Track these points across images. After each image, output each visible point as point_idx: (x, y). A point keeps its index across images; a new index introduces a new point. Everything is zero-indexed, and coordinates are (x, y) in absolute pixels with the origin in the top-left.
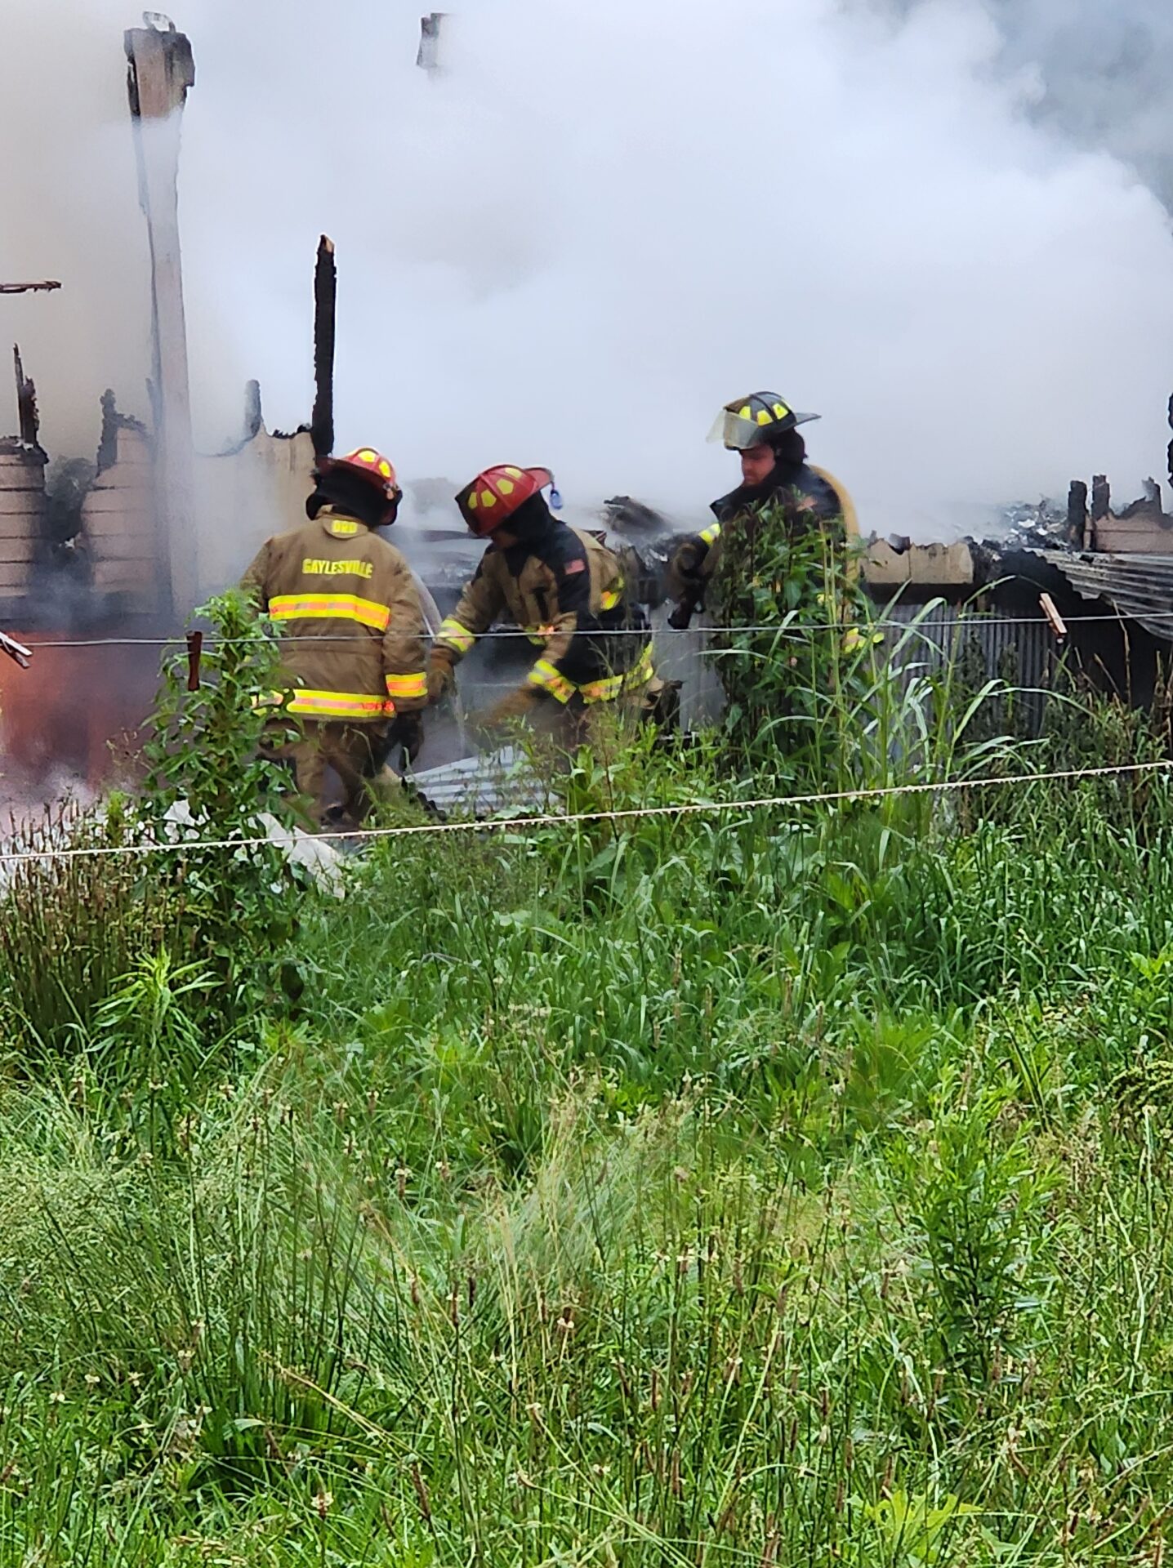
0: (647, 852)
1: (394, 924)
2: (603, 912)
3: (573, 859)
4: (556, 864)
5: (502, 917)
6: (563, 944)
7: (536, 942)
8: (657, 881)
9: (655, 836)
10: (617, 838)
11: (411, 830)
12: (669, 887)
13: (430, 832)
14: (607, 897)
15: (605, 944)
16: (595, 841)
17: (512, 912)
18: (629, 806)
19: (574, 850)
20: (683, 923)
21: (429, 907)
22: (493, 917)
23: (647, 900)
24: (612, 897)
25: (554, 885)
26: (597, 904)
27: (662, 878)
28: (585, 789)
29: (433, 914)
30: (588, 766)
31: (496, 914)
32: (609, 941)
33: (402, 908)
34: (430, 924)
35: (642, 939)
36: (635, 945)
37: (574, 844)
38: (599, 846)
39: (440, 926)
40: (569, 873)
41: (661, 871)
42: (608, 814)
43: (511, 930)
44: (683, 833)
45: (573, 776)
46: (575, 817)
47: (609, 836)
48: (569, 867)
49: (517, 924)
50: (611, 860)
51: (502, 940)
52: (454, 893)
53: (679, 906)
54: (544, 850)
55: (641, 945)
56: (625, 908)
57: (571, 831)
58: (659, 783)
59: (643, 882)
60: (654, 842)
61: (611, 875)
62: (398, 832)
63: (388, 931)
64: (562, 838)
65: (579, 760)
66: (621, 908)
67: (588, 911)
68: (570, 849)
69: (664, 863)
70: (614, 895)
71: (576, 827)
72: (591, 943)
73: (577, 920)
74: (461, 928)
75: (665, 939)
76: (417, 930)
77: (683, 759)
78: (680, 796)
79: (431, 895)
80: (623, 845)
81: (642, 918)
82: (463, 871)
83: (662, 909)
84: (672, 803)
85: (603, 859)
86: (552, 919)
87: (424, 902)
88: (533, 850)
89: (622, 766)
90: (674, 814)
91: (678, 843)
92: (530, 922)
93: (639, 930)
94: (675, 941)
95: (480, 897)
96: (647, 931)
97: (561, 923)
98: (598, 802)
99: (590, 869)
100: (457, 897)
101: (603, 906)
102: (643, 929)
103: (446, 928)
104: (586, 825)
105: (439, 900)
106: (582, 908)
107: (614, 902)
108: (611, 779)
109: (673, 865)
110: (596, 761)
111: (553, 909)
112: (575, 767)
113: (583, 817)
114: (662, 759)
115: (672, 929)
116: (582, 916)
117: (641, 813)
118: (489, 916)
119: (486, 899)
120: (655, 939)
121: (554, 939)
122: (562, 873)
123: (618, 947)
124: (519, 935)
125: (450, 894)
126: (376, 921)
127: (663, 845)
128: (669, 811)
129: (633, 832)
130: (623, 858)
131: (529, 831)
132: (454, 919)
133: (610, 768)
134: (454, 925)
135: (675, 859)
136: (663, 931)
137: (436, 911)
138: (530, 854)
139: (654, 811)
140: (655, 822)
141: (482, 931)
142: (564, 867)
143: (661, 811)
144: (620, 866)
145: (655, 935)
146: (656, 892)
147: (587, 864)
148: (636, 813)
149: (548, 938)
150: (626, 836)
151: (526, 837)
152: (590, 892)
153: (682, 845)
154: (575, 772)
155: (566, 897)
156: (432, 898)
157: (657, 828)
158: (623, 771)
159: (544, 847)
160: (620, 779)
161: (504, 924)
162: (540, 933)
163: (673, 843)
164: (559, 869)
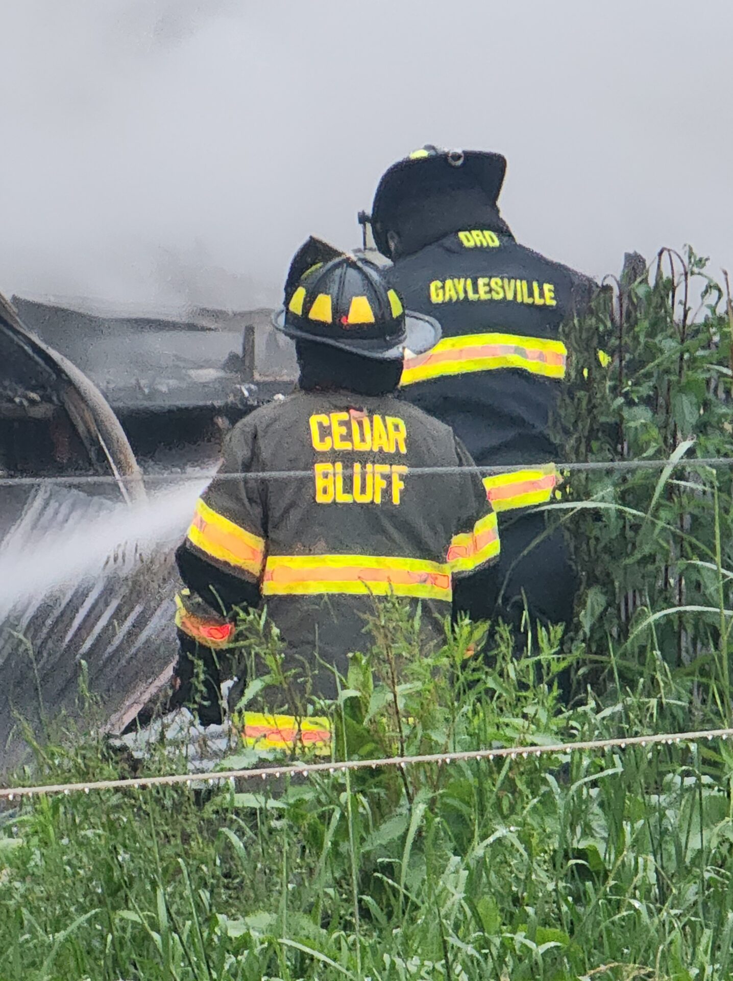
0: (460, 819)
1: (61, 936)
2: (390, 915)
3: (342, 832)
4: (315, 838)
5: (230, 923)
6: (326, 965)
7: (285, 962)
8: (473, 864)
9: (471, 794)
10: (411, 800)
11: (87, 787)
12: (493, 875)
13: (117, 790)
14: (395, 892)
15: (393, 964)
16: (376, 804)
17: (246, 914)
18: (429, 747)
19: (342, 816)
20: (514, 932)
21: (115, 909)
22: (217, 922)
23: (458, 896)
24: (402, 890)
25: (311, 871)
26: (379, 903)
27: (481, 862)
28: (360, 722)
29: (122, 919)
30: (365, 685)
31: (221, 918)
32: (398, 961)
33: (72, 909)
34: (120, 934)
35: (450, 956)
36: (438, 966)
37: (344, 809)
38: (381, 811)
39: (134, 938)
40: (336, 853)
41: (479, 849)
42: (396, 760)
43: (245, 942)
44: (514, 789)
45: (340, 701)
46: (345, 766)
47: (398, 794)
48: (335, 844)
49: (255, 935)
50: (399, 832)
51: (231, 959)
52: (154, 889)
53: (508, 905)
54: (296, 818)
55: (448, 967)
56: (423, 909)
57: (341, 788)
58: (475, 712)
59: (451, 867)
60: (468, 804)
61: (400, 857)
62: (66, 789)
63: (50, 946)
64: (323, 798)
65: (351, 675)
66: (417, 908)
67: (365, 913)
68: (337, 815)
69: (484, 837)
70: (406, 888)
71: (347, 781)
72: (369, 962)
73: (348, 926)
74: (165, 943)
75: (485, 956)
76: (96, 943)
77: (512, 675)
78: (509, 732)
79: (119, 888)
80: (420, 809)
81: (449, 924)
82: (169, 851)
83: (480, 910)
84: (495, 743)
85: (390, 830)
86: (309, 926)
87: (109, 900)
88: (280, 817)
89: (418, 685)
90: (499, 760)
91: (505, 805)
92: (275, 930)
93: (445, 942)
94: (501, 960)
95: (194, 892)
96: (458, 943)
97: (324, 931)
98: (381, 741)
99: (367, 847)
100: (160, 892)
101: (389, 905)
102: (452, 940)
103: (142, 940)
104: (363, 778)
105: (132, 897)
106: (355, 909)
107: (406, 898)
108: (401, 706)
109: (499, 841)
110: (376, 678)
111: (310, 910)
112: (344, 687)
113: (356, 764)
114: (476, 676)
115: (497, 941)
116: (356, 920)
117: (448, 758)
118: (210, 921)
119: (205, 895)
120: (471, 957)
121: (312, 959)
122: (324, 853)
123: (413, 969)
124: (256, 951)
125: (149, 887)
126: (32, 931)
127: (482, 811)
128: (491, 754)
129: (436, 788)
130: (419, 831)
131: (275, 788)
132: (155, 926)
133: (398, 689)
134: (155, 936)
135: (501, 831)
136: (485, 943)
137: (126, 914)
138: (274, 823)
139: (467, 755)
140: (469, 773)
141: (199, 945)
142: (328, 844)
143: (478, 755)
144: (415, 842)
145: (470, 950)
146: (472, 887)
147: (363, 840)
148: (438, 757)
149: (303, 955)
150: (424, 795)
151: (267, 798)
152: (368, 883)
153: (512, 809)
154: (344, 694)
155: (331, 891)
156: (121, 894)
157: (473, 781)
158: (419, 693)
159: (296, 812)
160: (415, 705)
161: (234, 933)
162: (290, 948)
163: (498, 805)
164: (320, 846)
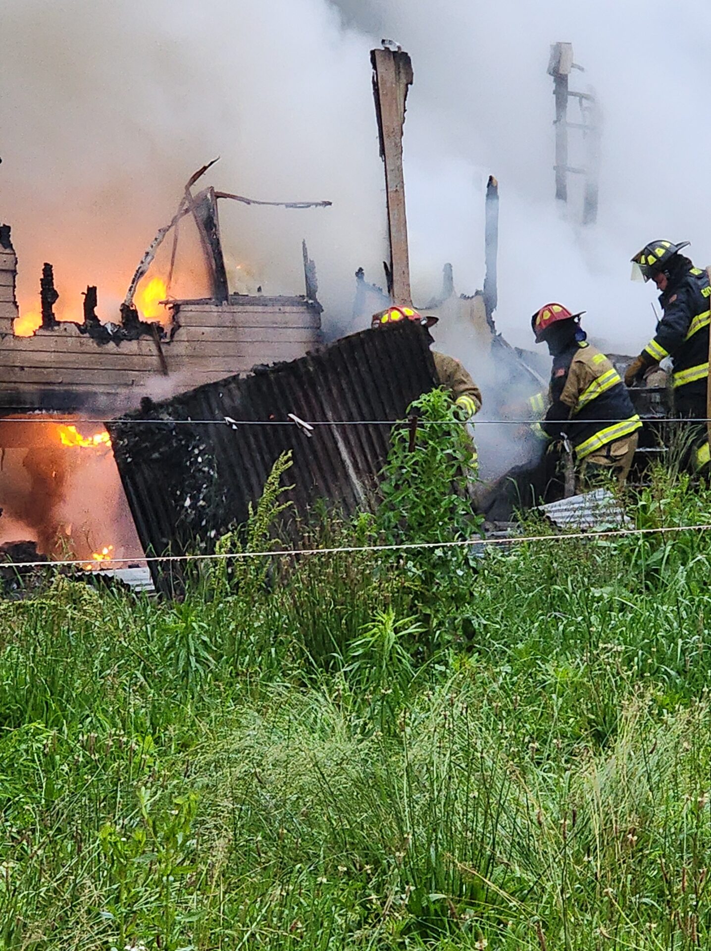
0: (684, 552)
1: (531, 595)
2: (656, 588)
3: (639, 556)
4: (628, 558)
5: (596, 590)
6: (632, 608)
7: (616, 606)
8: (689, 570)
9: (688, 543)
10: (665, 544)
11: (542, 538)
12: (696, 574)
13: (553, 539)
14: (659, 579)
15: (657, 607)
16: (651, 544)
17: (601, 587)
18: (672, 524)
19: (639, 551)
20: (704, 596)
21: (552, 585)
22: (590, 591)
23: (683, 581)
24: (661, 579)
25: (627, 571)
26: (652, 584)
27: (692, 568)
28: (646, 513)
29: (554, 589)
30: (648, 499)
31: (592, 589)
32: (660, 606)
33: (535, 585)
34: (553, 594)
35: (679, 605)
36: (675, 608)
37: (640, 547)
38: (654, 548)
39: (558, 596)
40: (636, 564)
41: (691, 564)
42: (660, 529)
43: (601, 598)
44: (705, 541)
45: (639, 506)
46: (641, 531)
47: (661, 542)
48: (636, 561)
49: (605, 595)
50: (661, 556)
51: (595, 605)
52: (567, 577)
53: (702, 585)
54: (622, 551)
55: (678, 608)
56: (670, 586)
57: (638, 539)
58: (690, 511)
59: (680, 571)
60: (687, 546)
61: (661, 566)
62: (534, 539)
63: (526, 599)
64: (632, 543)
65: (643, 496)
66: (667, 586)
67: (647, 587)
68: (637, 550)
69: (693, 559)
70: (663, 578)
71: (641, 537)
72: (648, 606)
73: (641, 593)
74: (571, 598)
75: (693, 605)
76: (544, 598)
77: (705, 496)
78: (703, 519)
79: (553, 577)
80: (669, 548)
81: (679, 592)
82: (572, 563)
83: (691, 587)
84: (698, 523)
85: (657, 556)
86: (625, 592)
87: (549, 581)
88: (615, 550)
89: (669, 500)
90: (700, 530)
91: (701, 546)
92: (612, 594)
93: (677, 600)
94: (699, 606)
95: (582, 578)
96: (682, 600)
97: (631, 595)
98: (654, 521)
99: (649, 562)
100: (569, 579)
101: (656, 585)
102: (680, 599)
103: (561, 597)
104: (646, 536)
105: (558, 581)
106: (643, 586)
107: (663, 582)
108: (662, 508)
109: (699, 560)
110: (653, 497)
111: (626, 586)
112: (641, 501)
113: (645, 531)
114: (691, 497)
115: (697, 599)
116: (643, 590)
117: (680, 529)
118: (588, 590)
119: (586, 580)
120: (687, 605)
121: (627, 604)
122: (632, 565)
123: (665, 610)
124: (605, 601)
125: (564, 577)
126: (520, 593)
127: (693, 549)
128: (697, 528)
129: (675, 540)
130: (668, 556)
131: (613, 539)
132: (567, 592)
133: (661, 502)
134: (567, 596)
135: (700, 557)
136: (692, 600)
137: (556, 587)
138: (613, 553)
139: (687, 528)
140: (688, 535)
141: (584, 600)
142: (633, 561)
143: (692, 528)
144: (667, 560)
145: (687, 602)
146: (688, 577)
147: (647, 560)
148: (677, 529)
149: (623, 604)
150: (670, 542)
151: (611, 543)
152: (648, 576)
153: (704, 549)
154: (641, 503)
155: (634, 579)
156: (554, 579)
157: (689, 538)
158: (669, 503)
159: (621, 549)
160: (667, 508)
161: (596, 595)
162: (619, 601)
163: (699, 546)
164: (630, 562)
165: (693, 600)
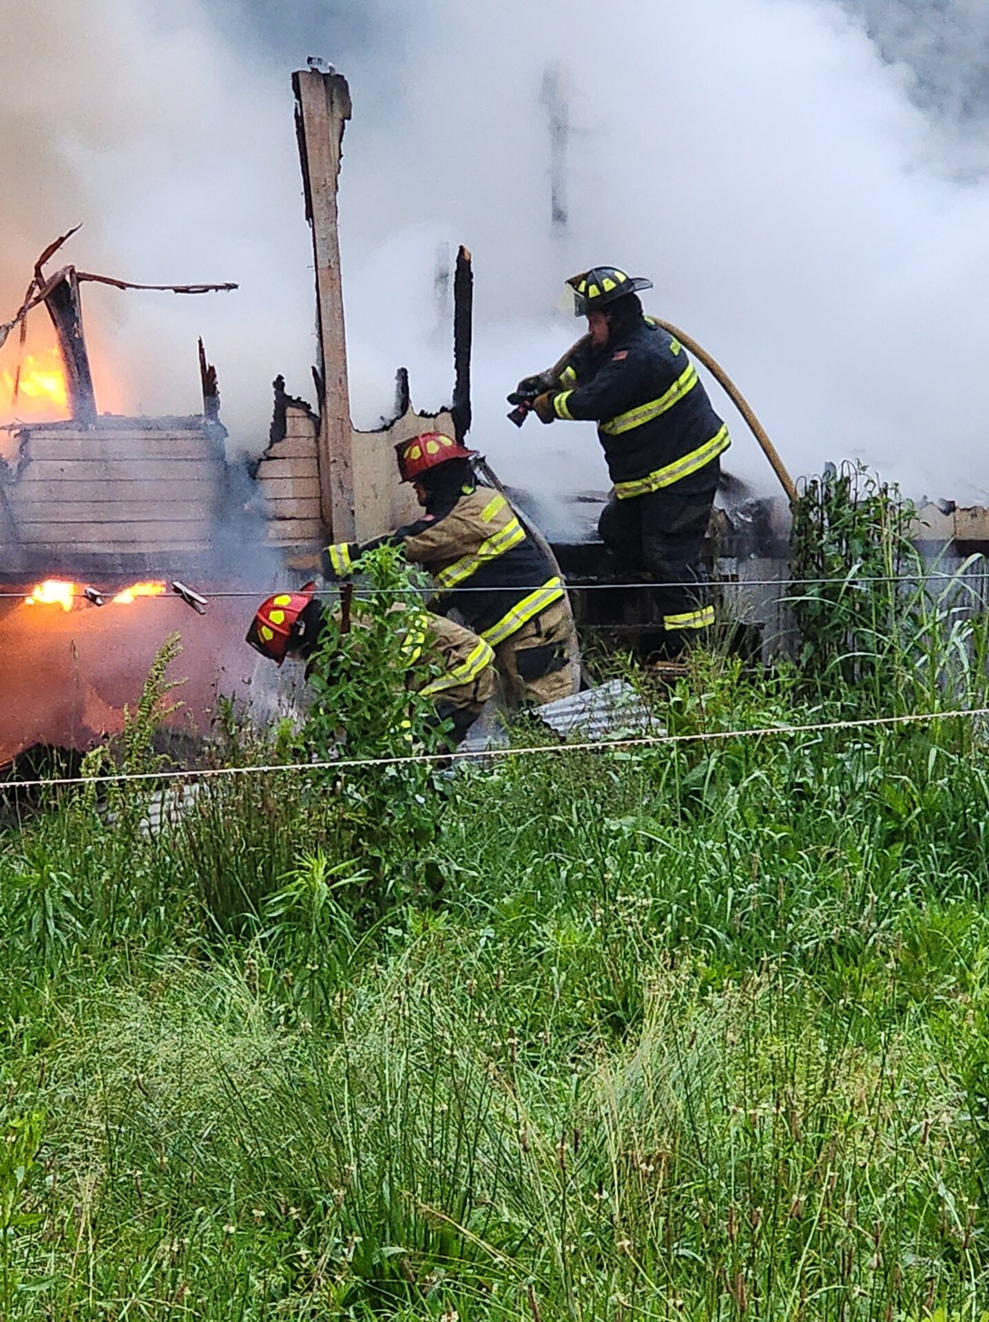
1: (520, 829)
2: (697, 818)
3: (672, 773)
4: (657, 776)
5: (612, 822)
6: (663, 845)
7: (640, 843)
8: (742, 790)
9: (741, 753)
10: (709, 756)
11: (533, 751)
12: (753, 797)
13: (551, 751)
14: (700, 805)
15: (699, 844)
16: (690, 758)
17: (620, 817)
18: (720, 729)
19: (672, 766)
20: (763, 827)
21: (550, 814)
22: (604, 822)
23: (734, 808)
24: (704, 805)
25: (655, 795)
26: (691, 811)
27: (746, 789)
28: (681, 714)
29: (554, 820)
30: (684, 694)
31: (606, 820)
32: (702, 843)
33: (527, 814)
34: (552, 828)
35: (729, 840)
36: (723, 845)
37: (673, 761)
38: (693, 762)
39: (560, 830)
40: (667, 785)
41: (745, 783)
42: (701, 736)
43: (620, 832)
44: (765, 751)
45: (671, 703)
46: (673, 739)
47: (702, 753)
48: (668, 780)
49: (624, 828)
50: (703, 773)
51: (612, 842)
52: (571, 803)
53: (761, 813)
54: (647, 766)
55: (728, 846)
56: (715, 815)
57: (671, 749)
58: (744, 709)
59: (730, 793)
60: (739, 758)
61: (703, 787)
62: (523, 751)
63: (515, 834)
64: (662, 756)
65: (677, 689)
66: (712, 814)
67: (684, 816)
68: (669, 765)
69: (748, 777)
70: (706, 803)
71: (674, 746)
72: (687, 844)
73: (675, 824)
74: (576, 831)
75: (748, 840)
76: (540, 832)
77: (764, 689)
78: (761, 720)
79: (552, 803)
80: (713, 761)
81: (729, 823)
82: (578, 783)
83: (746, 815)
84: (754, 726)
85: (697, 773)
86: (654, 824)
87: (547, 811)
88: (639, 765)
89: (713, 695)
90: (756, 735)
91: (760, 759)
92: (635, 826)
93: (726, 834)
94: (757, 842)
95: (592, 805)
96: (734, 834)
97: (662, 827)
98: (693, 725)
99: (685, 782)
100: (574, 805)
101: (697, 813)
102: (730, 832)
103: (564, 831)
104: (683, 745)
105: (559, 808)
106: (679, 814)
107: (706, 809)
108: (704, 705)
109: (756, 778)
110: (691, 691)
111: (655, 815)
112: (673, 696)
113: (678, 738)
114: (746, 689)
115: (754, 832)
116: (679, 821)
117: (728, 735)
118: (601, 821)
119: (599, 807)
120: (741, 841)
121: (655, 841)
122: (662, 785)
123: (709, 847)
124: (626, 837)
125: (568, 803)
126: (506, 826)
127: (747, 761)
128: (751, 733)
129: (722, 750)
130: (713, 772)
131: (636, 749)
132: (571, 824)
133: (702, 697)
134: (572, 829)
135: (757, 773)
136: (747, 834)
137: (556, 817)
138: (636, 769)
139: (739, 733)
140: (740, 742)
141: (595, 834)
142: (664, 781)
143: (743, 733)
144: (711, 778)
145: (740, 837)
146: (742, 803)
147: (683, 778)
148: (722, 735)
149: (651, 839)
151: (632, 755)
152: (685, 801)
153: (763, 761)
154: (673, 700)
155: (667, 806)
156: (553, 806)
157: (742, 747)
158: (714, 699)
159: (646, 763)
160: (711, 705)
161: (614, 828)
162: (644, 836)
163: (755, 759)
164: (659, 781)
165: (749, 834)
